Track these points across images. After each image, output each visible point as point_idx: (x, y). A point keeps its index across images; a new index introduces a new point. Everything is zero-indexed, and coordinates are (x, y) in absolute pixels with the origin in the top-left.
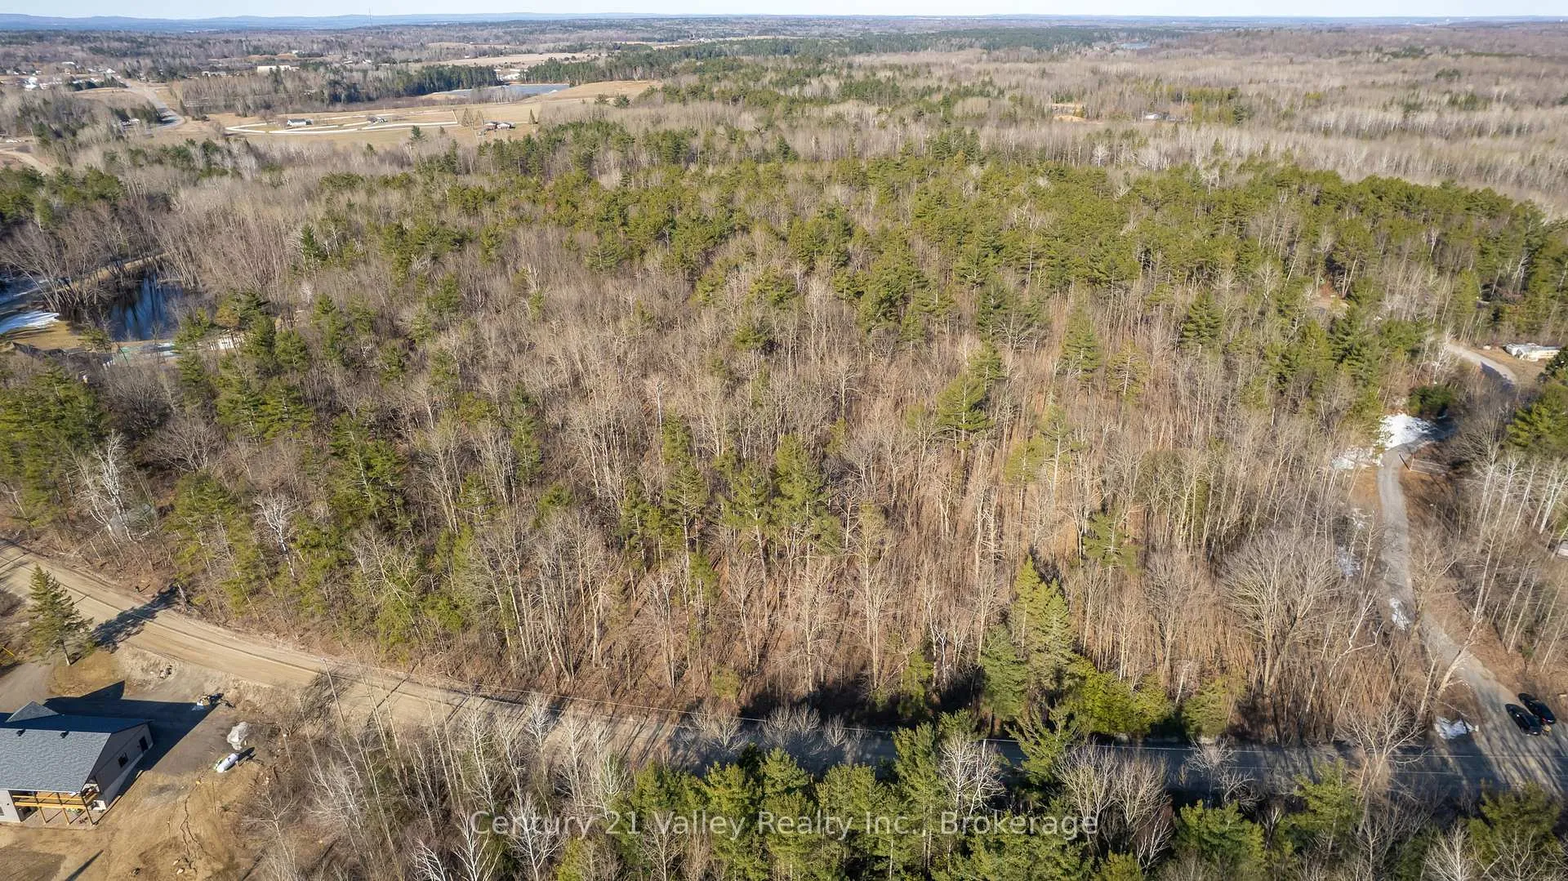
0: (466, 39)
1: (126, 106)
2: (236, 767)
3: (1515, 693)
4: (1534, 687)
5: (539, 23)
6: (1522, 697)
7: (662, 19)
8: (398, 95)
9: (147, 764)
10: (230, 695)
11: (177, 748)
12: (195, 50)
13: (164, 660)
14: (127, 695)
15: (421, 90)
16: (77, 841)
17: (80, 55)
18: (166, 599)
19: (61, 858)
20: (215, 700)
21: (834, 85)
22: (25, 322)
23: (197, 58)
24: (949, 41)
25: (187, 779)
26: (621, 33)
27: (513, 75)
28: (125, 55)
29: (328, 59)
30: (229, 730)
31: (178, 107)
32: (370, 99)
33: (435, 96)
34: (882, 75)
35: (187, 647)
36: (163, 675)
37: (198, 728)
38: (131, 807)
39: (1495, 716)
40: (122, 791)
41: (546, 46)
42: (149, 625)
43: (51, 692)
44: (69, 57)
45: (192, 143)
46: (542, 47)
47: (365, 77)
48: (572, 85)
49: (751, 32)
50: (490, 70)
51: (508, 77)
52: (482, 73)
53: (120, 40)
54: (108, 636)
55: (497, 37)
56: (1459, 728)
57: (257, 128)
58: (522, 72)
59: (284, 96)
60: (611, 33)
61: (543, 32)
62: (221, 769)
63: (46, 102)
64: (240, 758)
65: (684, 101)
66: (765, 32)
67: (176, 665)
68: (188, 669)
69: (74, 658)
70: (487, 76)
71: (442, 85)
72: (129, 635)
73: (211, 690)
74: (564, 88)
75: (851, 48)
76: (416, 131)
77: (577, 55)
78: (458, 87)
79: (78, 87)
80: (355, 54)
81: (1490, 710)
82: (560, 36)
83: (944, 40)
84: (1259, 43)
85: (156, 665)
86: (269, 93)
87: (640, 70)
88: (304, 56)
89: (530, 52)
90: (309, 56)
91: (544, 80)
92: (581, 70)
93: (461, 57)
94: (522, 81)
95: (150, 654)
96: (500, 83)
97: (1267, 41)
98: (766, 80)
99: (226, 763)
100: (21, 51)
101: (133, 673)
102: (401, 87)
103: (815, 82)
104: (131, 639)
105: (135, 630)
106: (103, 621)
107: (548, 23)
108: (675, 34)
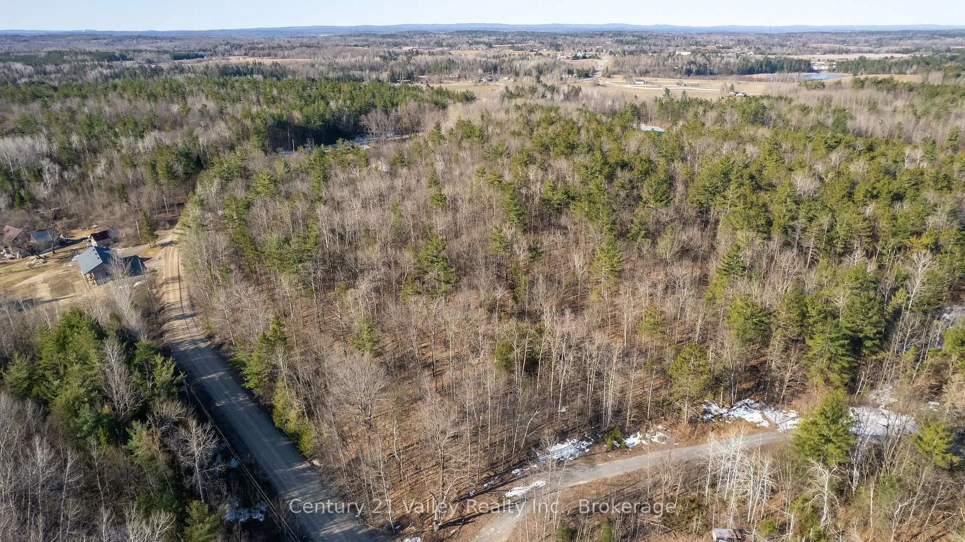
1: (581, 68)
8: (732, 73)
10: (157, 272)
14: (146, 262)
15: (751, 71)
16: (82, 290)
19: (75, 292)
29: (732, 50)
31: (606, 70)
32: (711, 74)
33: (758, 75)
35: (173, 254)
37: (137, 276)
38: (100, 288)
40: (103, 284)
43: (138, 253)
50: (807, 63)
51: (820, 68)
52: (801, 64)
53: (634, 36)
54: (167, 244)
57: (618, 83)
69: (152, 247)
71: (768, 69)
85: (161, 256)
87: (915, 67)
88: (720, 48)
93: (814, 53)
96: (815, 71)
102: (737, 68)
107: (920, 32)
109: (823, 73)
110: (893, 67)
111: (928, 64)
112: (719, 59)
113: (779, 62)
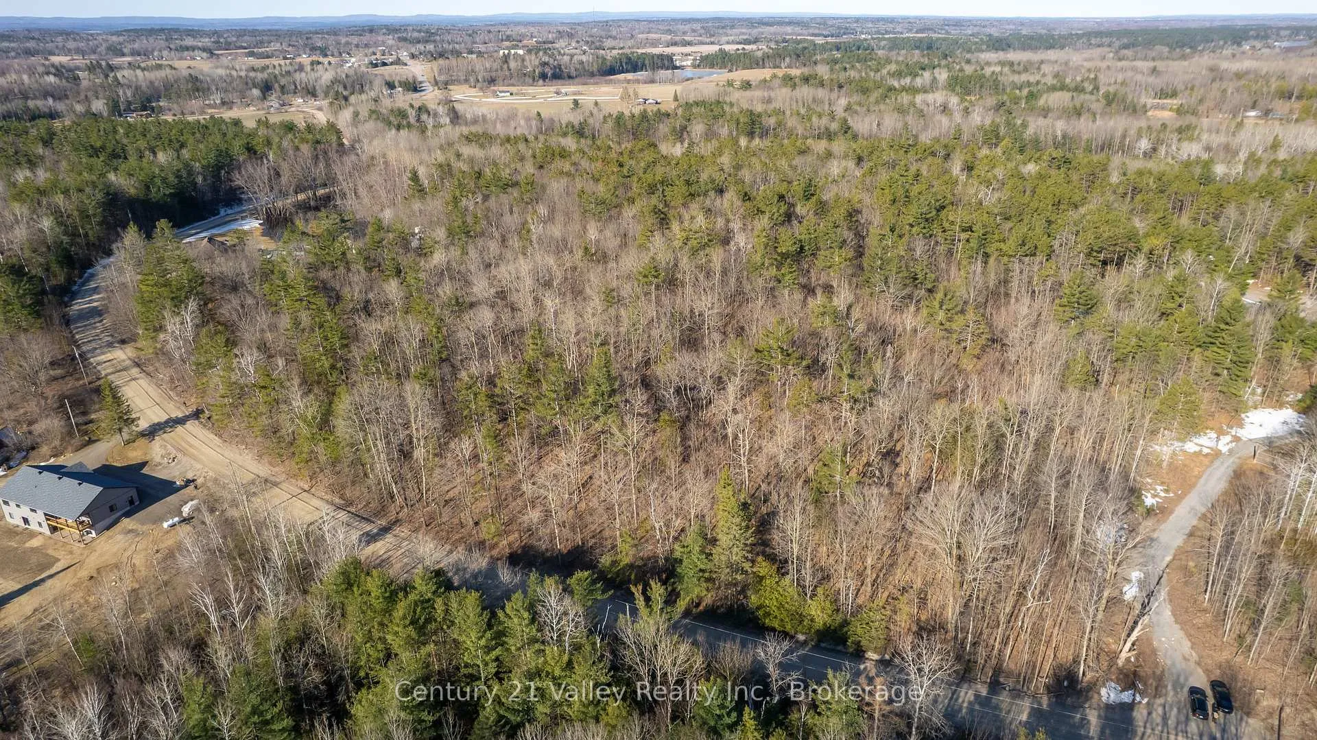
0: (669, 32)
1: (396, 79)
2: (178, 527)
3: (1208, 676)
4: (1234, 678)
5: (732, 20)
6: (1215, 684)
7: (837, 18)
8: (592, 75)
9: (128, 514)
10: (200, 481)
11: (150, 508)
12: (467, 39)
13: (175, 452)
14: (145, 471)
15: (612, 71)
16: (71, 553)
17: (391, 42)
18: (197, 414)
19: (58, 560)
20: (189, 482)
21: (943, 77)
22: (241, 225)
23: (466, 44)
24: (1089, 40)
25: (145, 528)
26: (798, 29)
27: (688, 62)
28: (419, 42)
29: (557, 46)
30: (186, 503)
31: (432, 81)
32: (570, 77)
33: (622, 76)
34: (990, 70)
35: (191, 446)
36: (169, 461)
37: (168, 499)
38: (111, 537)
39: (1171, 693)
40: (108, 528)
42: (179, 428)
43: (107, 460)
44: (384, 43)
45: (412, 106)
47: (571, 60)
48: (730, 71)
49: (910, 31)
50: (670, 58)
51: (684, 63)
52: (662, 60)
53: (419, 31)
54: (153, 432)
55: (694, 31)
56: (1126, 697)
57: (475, 97)
58: (695, 60)
59: (507, 73)
60: (789, 29)
61: (732, 27)
62: (165, 525)
63: (347, 76)
64: (180, 522)
65: (794, 86)
68: (185, 459)
69: (128, 442)
70: (666, 63)
71: (629, 67)
72: (165, 433)
73: (190, 476)
75: (988, 46)
76: (576, 103)
77: (747, 47)
78: (642, 70)
79: (376, 66)
80: (578, 42)
81: (1170, 687)
82: (744, 31)
83: (1084, 40)
85: (169, 454)
86: (497, 71)
87: (787, 60)
88: (540, 43)
90: (544, 43)
91: (712, 66)
92: (742, 59)
93: (656, 46)
94: (694, 66)
95: (169, 447)
96: (677, 68)
98: (885, 72)
99: (170, 522)
100: (355, 40)
101: (155, 457)
102: (595, 68)
103: (927, 74)
104: (165, 435)
105: (170, 430)
106: (156, 421)
107: (739, 20)
108: (842, 31)
109: (689, 69)
110: (766, 60)
111: (798, 56)
112: (566, 58)
113: (639, 58)
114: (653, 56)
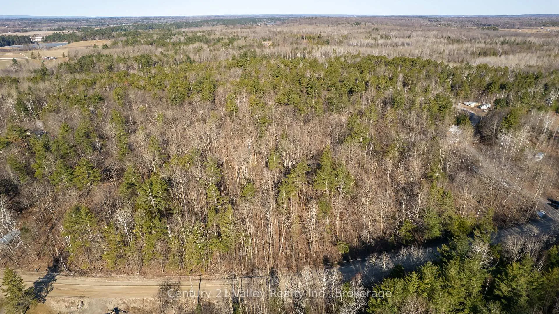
5: (37, 19)
13: (76, 300)
18: (55, 271)
20: (117, 311)
21: (182, 38)
27: (39, 39)
34: (198, 34)
35: (84, 291)
36: (79, 307)
41: (47, 28)
42: (55, 284)
46: (44, 28)
48: (69, 43)
49: (131, 22)
50: (28, 37)
52: (24, 39)
55: (19, 25)
58: (43, 38)
60: (73, 23)
61: (40, 23)
66: (137, 22)
67: (85, 301)
68: (93, 300)
70: (27, 40)
71: (5, 43)
72: (48, 292)
73: (112, 306)
74: (66, 44)
76: (15, 61)
77: (64, 32)
78: (13, 44)
82: (50, 24)
84: (314, 21)
89: (40, 30)
91: (54, 41)
93: (7, 32)
94: (44, 42)
95: (66, 299)
96: (33, 43)
97: (316, 21)
101: (61, 310)
104: (50, 293)
105: (49, 289)
108: (100, 24)
114: (18, 37)
